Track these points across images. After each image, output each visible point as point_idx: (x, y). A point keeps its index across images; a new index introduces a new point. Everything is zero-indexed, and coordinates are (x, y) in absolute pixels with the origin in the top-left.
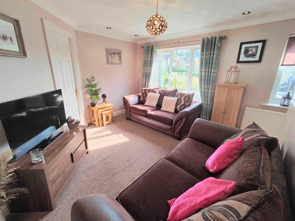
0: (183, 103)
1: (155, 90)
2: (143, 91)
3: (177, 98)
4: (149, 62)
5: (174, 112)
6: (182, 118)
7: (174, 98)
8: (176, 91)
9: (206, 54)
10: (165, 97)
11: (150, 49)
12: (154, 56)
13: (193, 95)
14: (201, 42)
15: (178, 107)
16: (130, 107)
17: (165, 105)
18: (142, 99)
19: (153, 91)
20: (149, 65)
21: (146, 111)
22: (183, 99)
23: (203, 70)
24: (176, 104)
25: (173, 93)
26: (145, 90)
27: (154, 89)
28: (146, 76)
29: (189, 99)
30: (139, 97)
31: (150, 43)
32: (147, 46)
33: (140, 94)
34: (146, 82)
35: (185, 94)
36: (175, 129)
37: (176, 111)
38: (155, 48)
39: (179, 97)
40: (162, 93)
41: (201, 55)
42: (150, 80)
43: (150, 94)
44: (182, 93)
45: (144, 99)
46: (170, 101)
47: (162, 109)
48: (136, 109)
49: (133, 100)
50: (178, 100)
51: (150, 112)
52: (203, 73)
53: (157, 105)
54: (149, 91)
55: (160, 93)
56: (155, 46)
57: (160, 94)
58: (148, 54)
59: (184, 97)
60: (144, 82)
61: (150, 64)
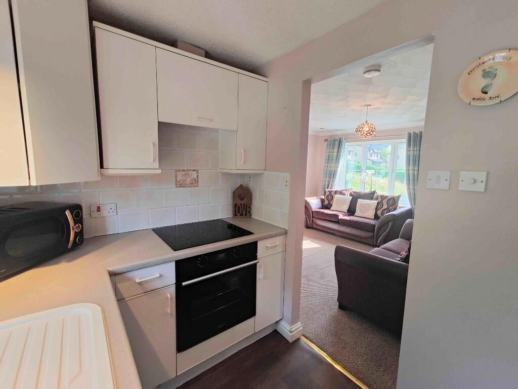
0: (385, 206)
1: (344, 192)
2: (328, 193)
3: (376, 202)
4: (335, 158)
5: (373, 218)
6: (388, 223)
7: (372, 201)
8: (374, 193)
9: (414, 150)
10: (359, 200)
11: (337, 143)
12: (342, 151)
13: (399, 197)
14: (406, 136)
15: (379, 212)
16: (312, 212)
17: (361, 210)
18: (326, 202)
19: (341, 193)
20: (334, 161)
21: (337, 216)
22: (385, 202)
23: (411, 168)
24: (376, 209)
25: (371, 196)
26: (330, 192)
27: (343, 190)
28: (330, 174)
29: (393, 202)
30: (322, 201)
31: (337, 135)
32: (333, 139)
33: (323, 197)
34: (329, 182)
35: (387, 196)
36: (378, 237)
37: (376, 217)
38: (344, 141)
39: (380, 200)
40: (355, 195)
41: (407, 150)
42: (335, 179)
43: (337, 196)
44: (383, 196)
45: (329, 202)
46: (368, 204)
47: (356, 214)
48: (323, 213)
49: (316, 203)
50: (378, 203)
51: (341, 217)
52: (411, 172)
53: (348, 211)
54: (336, 192)
55: (351, 195)
56: (344, 138)
57: (351, 197)
58: (333, 148)
59: (387, 199)
60: (327, 183)
61: (336, 160)
